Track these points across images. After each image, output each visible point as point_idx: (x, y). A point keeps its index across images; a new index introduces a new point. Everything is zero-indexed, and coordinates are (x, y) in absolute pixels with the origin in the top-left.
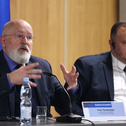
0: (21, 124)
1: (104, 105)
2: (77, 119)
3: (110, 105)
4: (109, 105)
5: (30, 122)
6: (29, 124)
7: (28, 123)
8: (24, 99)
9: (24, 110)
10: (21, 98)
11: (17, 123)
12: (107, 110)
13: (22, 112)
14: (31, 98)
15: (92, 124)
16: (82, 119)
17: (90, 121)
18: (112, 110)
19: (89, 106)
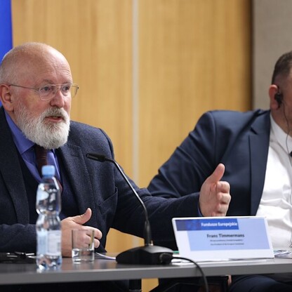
0: (38, 267)
1: (222, 225)
2: (161, 256)
3: (236, 224)
4: (233, 224)
5: (59, 264)
6: (55, 268)
7: (54, 265)
8: (44, 213)
9: (45, 238)
10: (38, 212)
11: (28, 267)
12: (228, 236)
13: (41, 241)
14: (60, 210)
15: (195, 266)
16: (174, 256)
17: (191, 261)
18: (239, 236)
19: (189, 226)
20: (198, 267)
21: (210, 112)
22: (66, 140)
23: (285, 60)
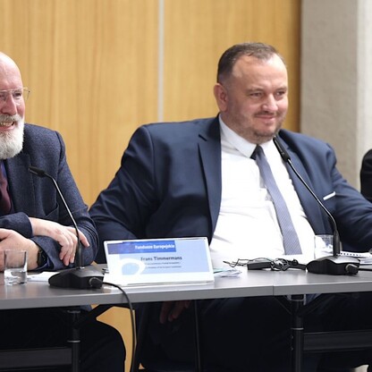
1: (157, 247)
2: (90, 281)
3: (173, 246)
4: (170, 246)
12: (164, 258)
18: (176, 259)
19: (122, 250)
20: (124, 294)
21: (145, 126)
22: (21, 147)
23: (227, 58)
